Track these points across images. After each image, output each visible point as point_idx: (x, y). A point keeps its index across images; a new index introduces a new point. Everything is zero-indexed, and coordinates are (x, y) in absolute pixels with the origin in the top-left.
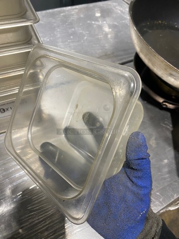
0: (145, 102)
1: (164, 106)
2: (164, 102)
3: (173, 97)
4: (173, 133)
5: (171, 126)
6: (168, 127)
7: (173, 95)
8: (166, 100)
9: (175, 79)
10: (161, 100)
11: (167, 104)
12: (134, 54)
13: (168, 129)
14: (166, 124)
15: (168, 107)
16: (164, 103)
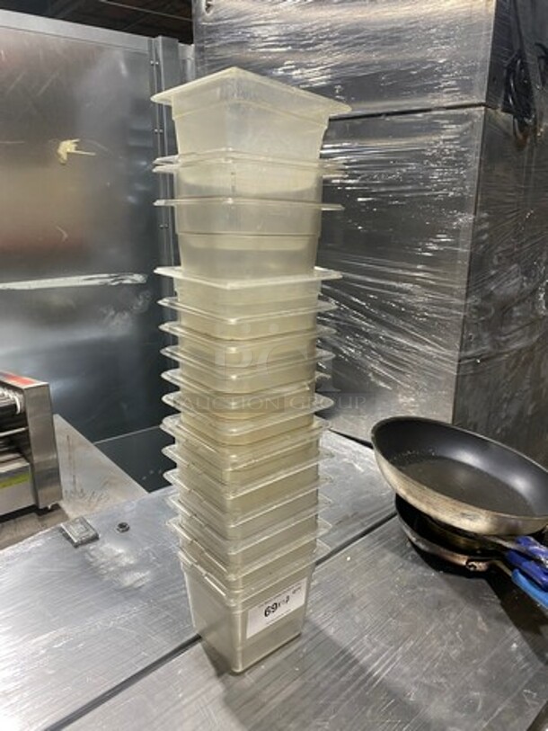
0: (441, 572)
1: (472, 569)
2: (468, 561)
3: (479, 552)
4: (503, 606)
5: (496, 596)
6: (493, 600)
7: (477, 547)
8: (472, 557)
9: (471, 520)
10: (462, 560)
11: (474, 563)
12: (394, 499)
13: (494, 602)
14: (486, 596)
15: (478, 569)
16: (470, 564)
